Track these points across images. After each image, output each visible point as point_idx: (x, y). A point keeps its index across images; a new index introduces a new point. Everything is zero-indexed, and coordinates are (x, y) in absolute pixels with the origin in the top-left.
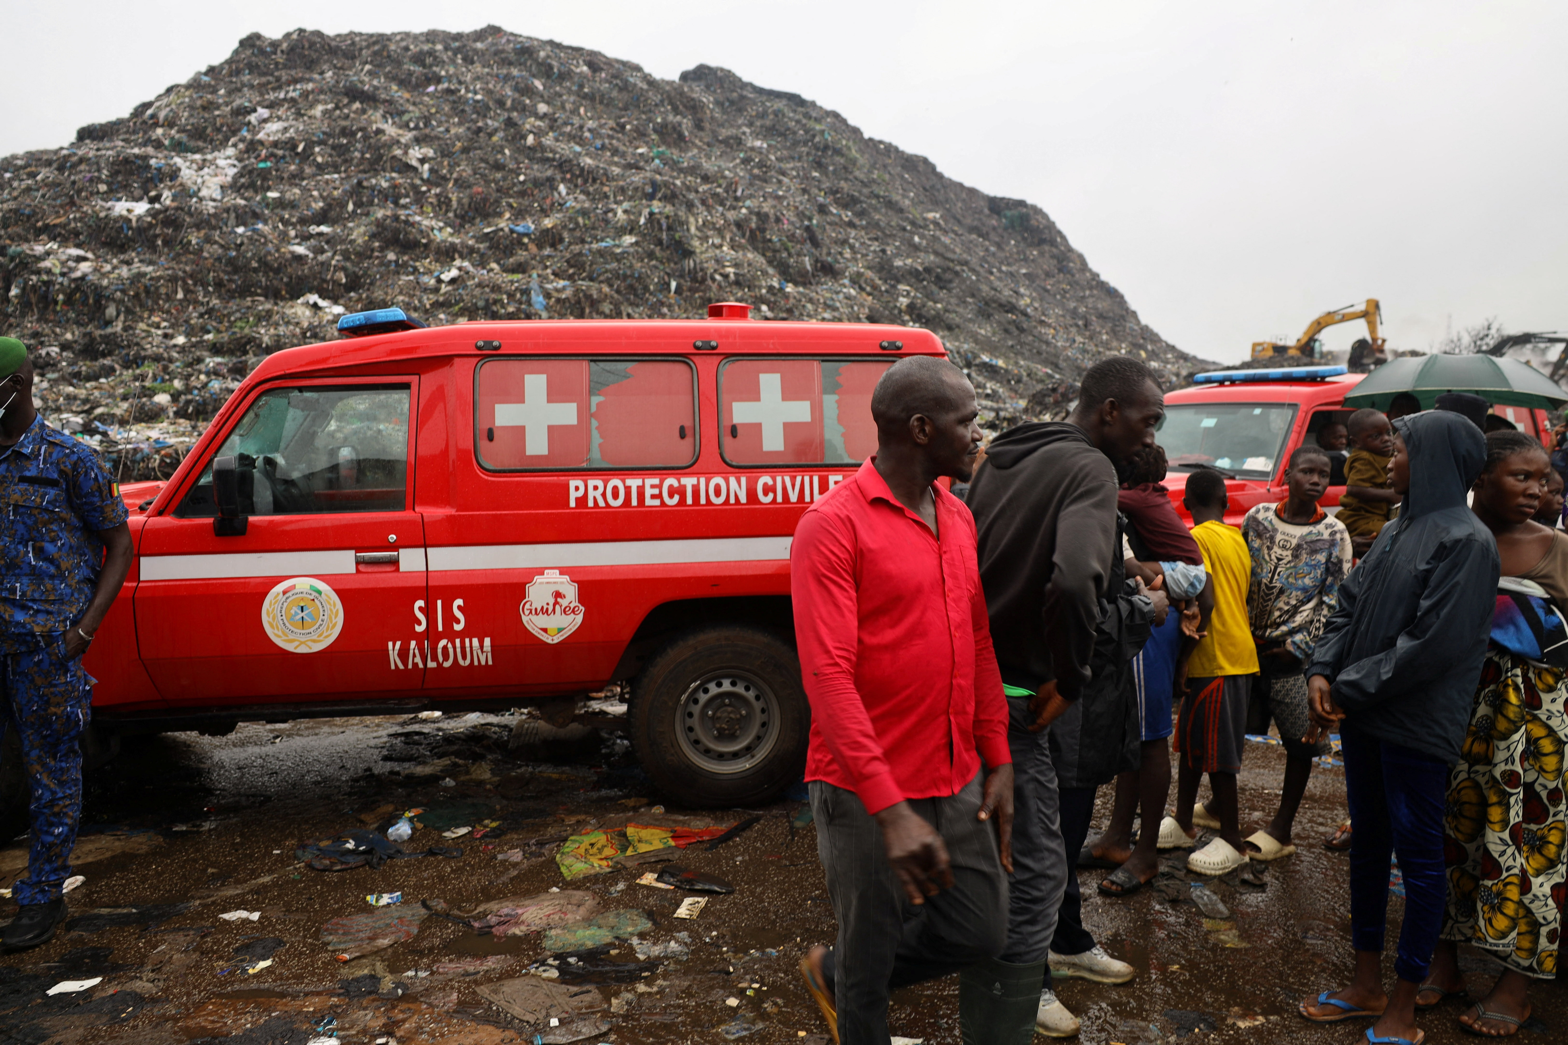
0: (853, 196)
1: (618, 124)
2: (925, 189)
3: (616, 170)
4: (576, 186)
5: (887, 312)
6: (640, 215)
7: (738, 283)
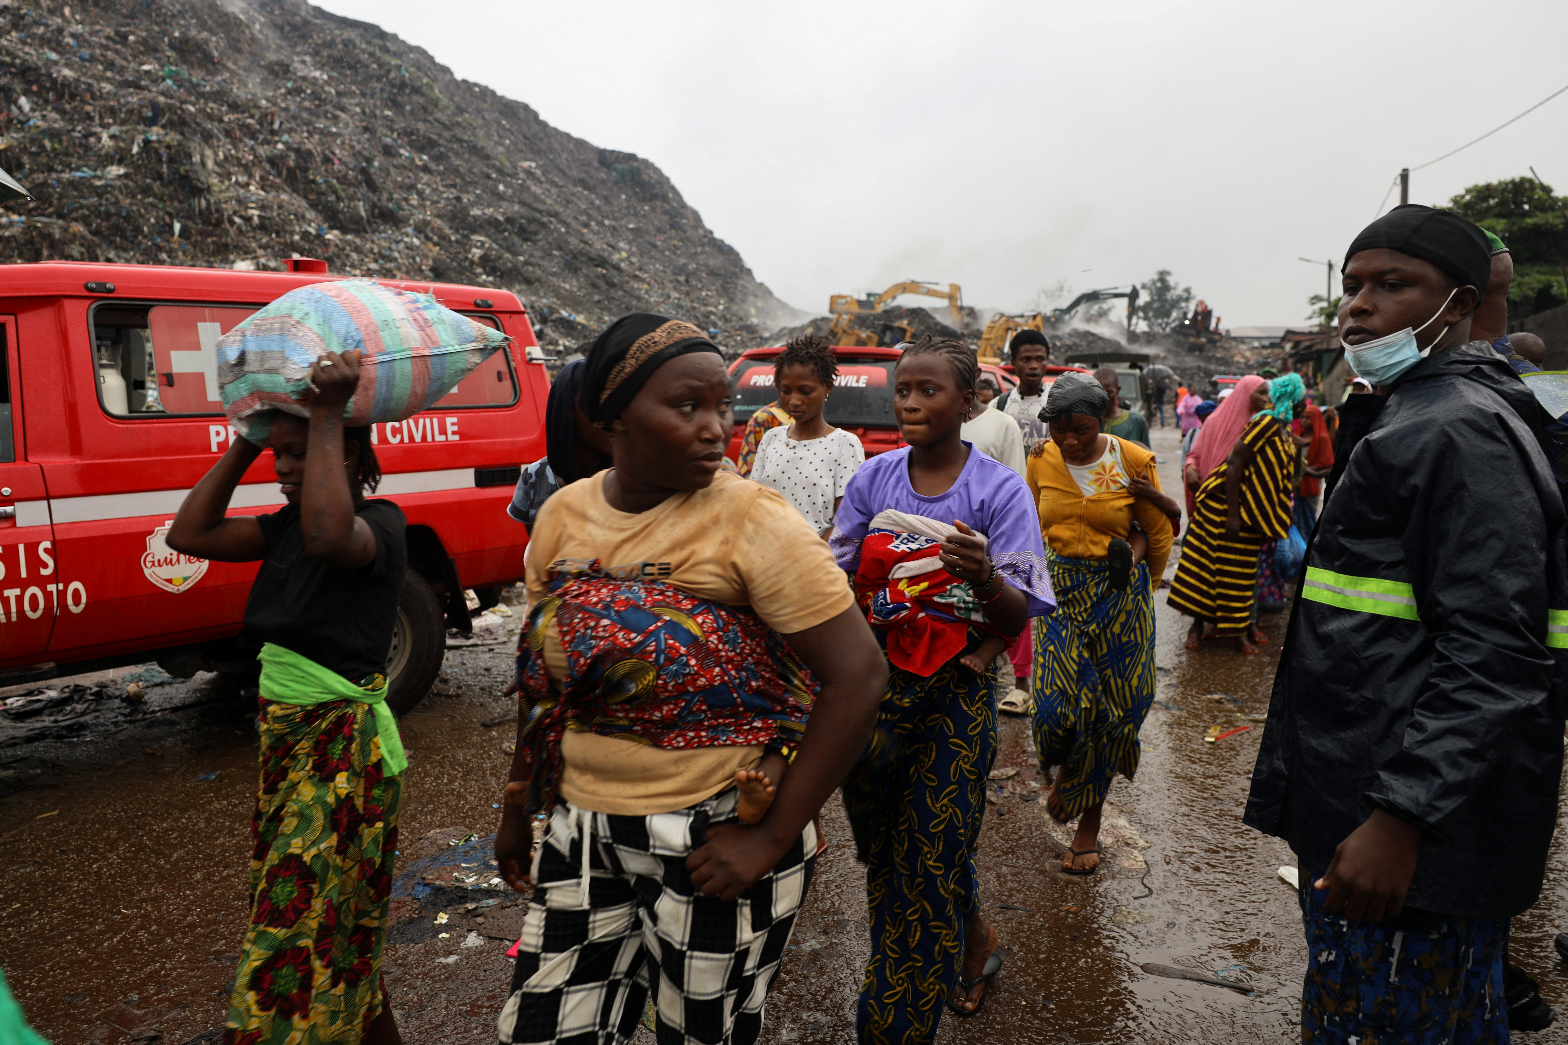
0: (429, 138)
1: (117, 33)
2: (526, 138)
3: (107, 87)
4: (47, 101)
5: (455, 264)
6: (133, 142)
7: (263, 227)
